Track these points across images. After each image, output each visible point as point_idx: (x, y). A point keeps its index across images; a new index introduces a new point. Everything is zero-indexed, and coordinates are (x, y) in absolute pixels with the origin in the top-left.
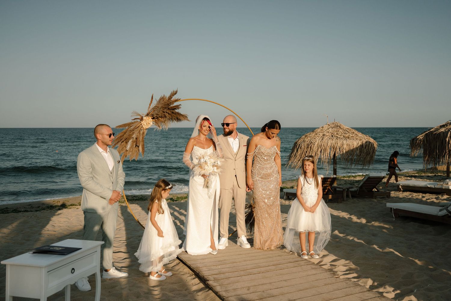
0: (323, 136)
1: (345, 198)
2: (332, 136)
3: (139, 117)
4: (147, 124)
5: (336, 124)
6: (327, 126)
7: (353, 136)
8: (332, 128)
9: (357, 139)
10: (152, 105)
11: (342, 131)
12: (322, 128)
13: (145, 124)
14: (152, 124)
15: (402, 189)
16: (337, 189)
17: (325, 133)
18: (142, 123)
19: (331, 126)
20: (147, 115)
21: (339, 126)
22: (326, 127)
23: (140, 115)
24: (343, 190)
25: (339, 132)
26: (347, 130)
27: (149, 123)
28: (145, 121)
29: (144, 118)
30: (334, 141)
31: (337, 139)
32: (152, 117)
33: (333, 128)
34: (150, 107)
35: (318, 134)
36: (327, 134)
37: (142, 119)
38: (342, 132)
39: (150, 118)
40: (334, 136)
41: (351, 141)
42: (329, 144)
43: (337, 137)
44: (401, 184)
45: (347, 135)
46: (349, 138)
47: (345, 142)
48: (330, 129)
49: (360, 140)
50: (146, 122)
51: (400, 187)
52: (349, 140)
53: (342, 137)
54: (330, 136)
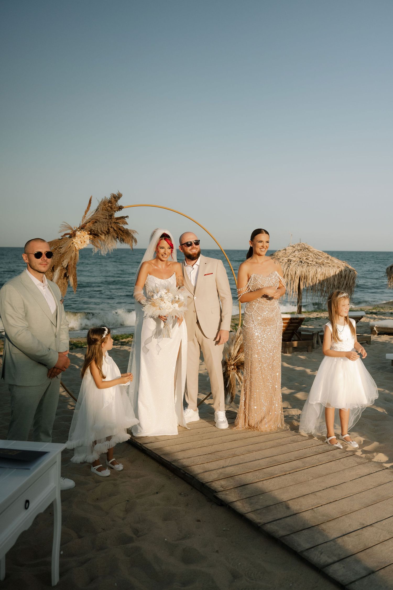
0: (288, 261)
1: (316, 345)
2: (301, 262)
3: (70, 231)
4: (81, 243)
5: (303, 245)
6: (292, 248)
7: (328, 262)
8: (298, 250)
9: (334, 266)
10: (88, 213)
11: (312, 255)
12: (284, 251)
13: (79, 243)
14: (88, 242)
15: (377, 332)
16: (302, 333)
17: (290, 257)
18: (74, 240)
19: (296, 248)
20: (82, 228)
21: (307, 248)
22: (290, 250)
23: (71, 229)
24: (313, 334)
25: (309, 257)
26: (319, 253)
27: (85, 240)
28: (79, 237)
29: (78, 233)
30: (304, 269)
31: (309, 267)
32: (90, 233)
33: (300, 251)
34: (85, 217)
35: (281, 259)
36: (294, 259)
37: (73, 235)
38: (313, 257)
39: (86, 233)
40: (303, 262)
41: (327, 268)
42: (298, 273)
43: (308, 263)
44: (376, 326)
45: (320, 261)
46: (323, 265)
47: (319, 270)
48: (297, 253)
49: (338, 268)
50: (80, 239)
51: (375, 329)
52: (324, 267)
53: (314, 263)
54: (298, 262)
